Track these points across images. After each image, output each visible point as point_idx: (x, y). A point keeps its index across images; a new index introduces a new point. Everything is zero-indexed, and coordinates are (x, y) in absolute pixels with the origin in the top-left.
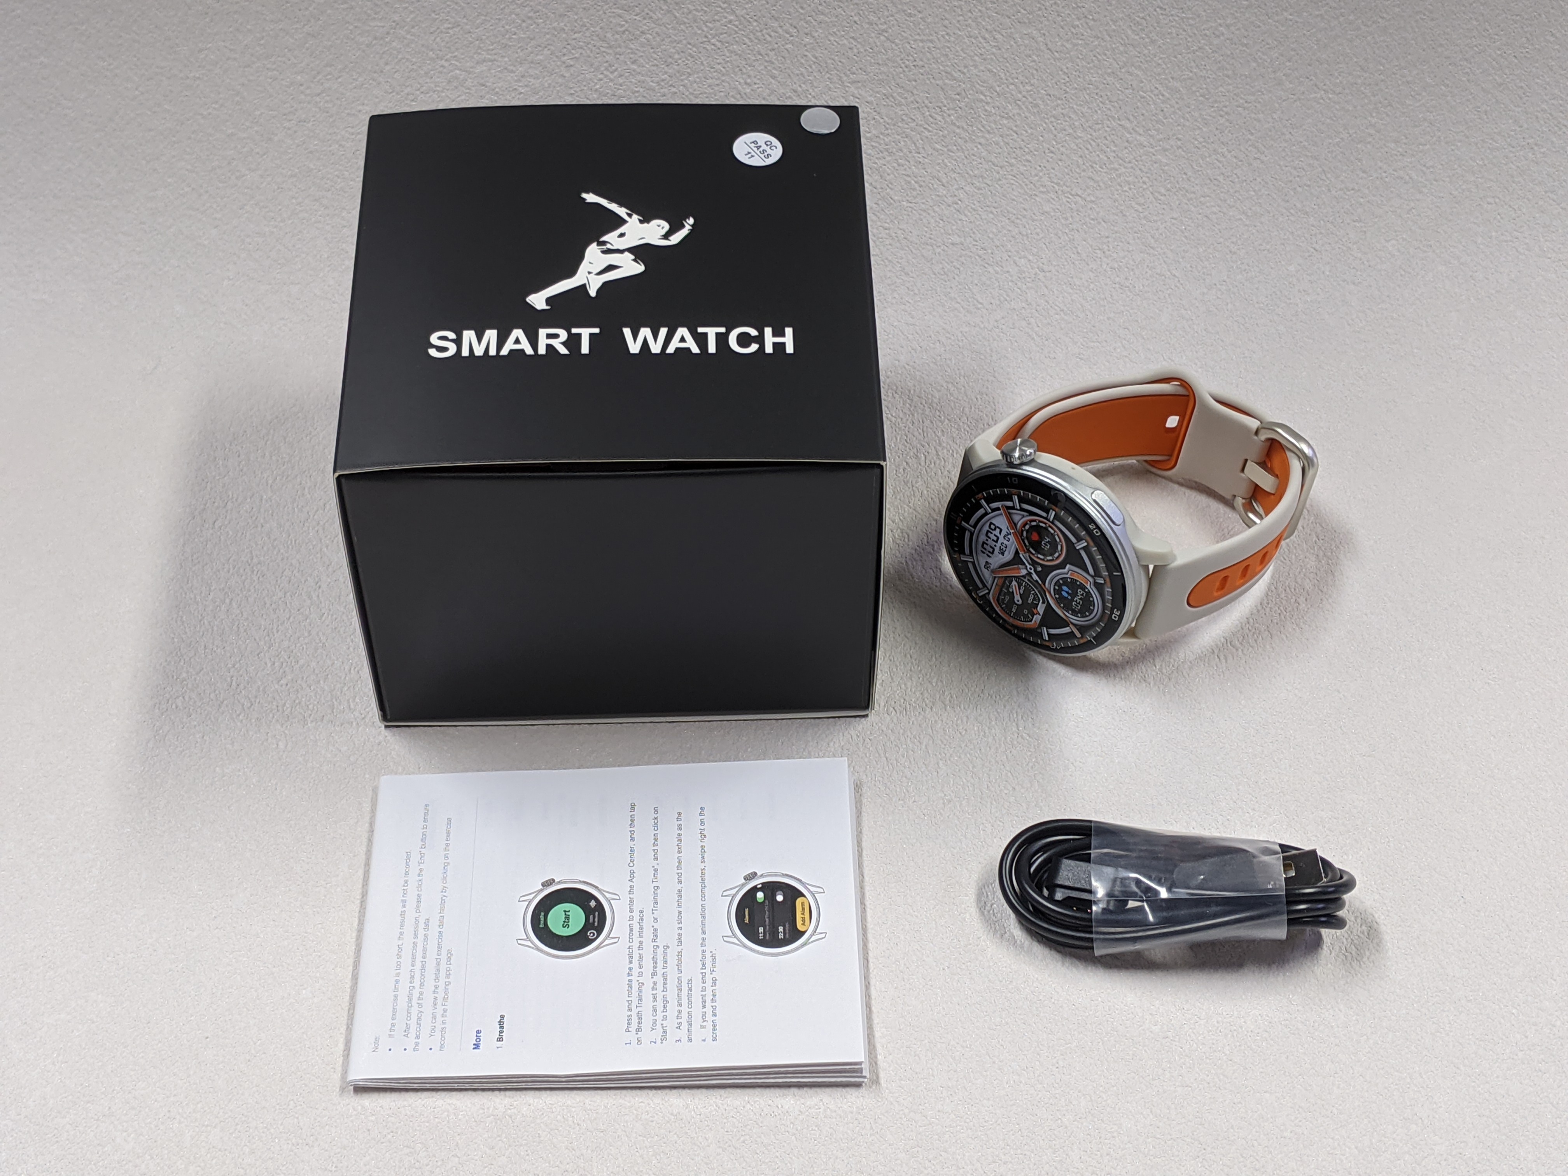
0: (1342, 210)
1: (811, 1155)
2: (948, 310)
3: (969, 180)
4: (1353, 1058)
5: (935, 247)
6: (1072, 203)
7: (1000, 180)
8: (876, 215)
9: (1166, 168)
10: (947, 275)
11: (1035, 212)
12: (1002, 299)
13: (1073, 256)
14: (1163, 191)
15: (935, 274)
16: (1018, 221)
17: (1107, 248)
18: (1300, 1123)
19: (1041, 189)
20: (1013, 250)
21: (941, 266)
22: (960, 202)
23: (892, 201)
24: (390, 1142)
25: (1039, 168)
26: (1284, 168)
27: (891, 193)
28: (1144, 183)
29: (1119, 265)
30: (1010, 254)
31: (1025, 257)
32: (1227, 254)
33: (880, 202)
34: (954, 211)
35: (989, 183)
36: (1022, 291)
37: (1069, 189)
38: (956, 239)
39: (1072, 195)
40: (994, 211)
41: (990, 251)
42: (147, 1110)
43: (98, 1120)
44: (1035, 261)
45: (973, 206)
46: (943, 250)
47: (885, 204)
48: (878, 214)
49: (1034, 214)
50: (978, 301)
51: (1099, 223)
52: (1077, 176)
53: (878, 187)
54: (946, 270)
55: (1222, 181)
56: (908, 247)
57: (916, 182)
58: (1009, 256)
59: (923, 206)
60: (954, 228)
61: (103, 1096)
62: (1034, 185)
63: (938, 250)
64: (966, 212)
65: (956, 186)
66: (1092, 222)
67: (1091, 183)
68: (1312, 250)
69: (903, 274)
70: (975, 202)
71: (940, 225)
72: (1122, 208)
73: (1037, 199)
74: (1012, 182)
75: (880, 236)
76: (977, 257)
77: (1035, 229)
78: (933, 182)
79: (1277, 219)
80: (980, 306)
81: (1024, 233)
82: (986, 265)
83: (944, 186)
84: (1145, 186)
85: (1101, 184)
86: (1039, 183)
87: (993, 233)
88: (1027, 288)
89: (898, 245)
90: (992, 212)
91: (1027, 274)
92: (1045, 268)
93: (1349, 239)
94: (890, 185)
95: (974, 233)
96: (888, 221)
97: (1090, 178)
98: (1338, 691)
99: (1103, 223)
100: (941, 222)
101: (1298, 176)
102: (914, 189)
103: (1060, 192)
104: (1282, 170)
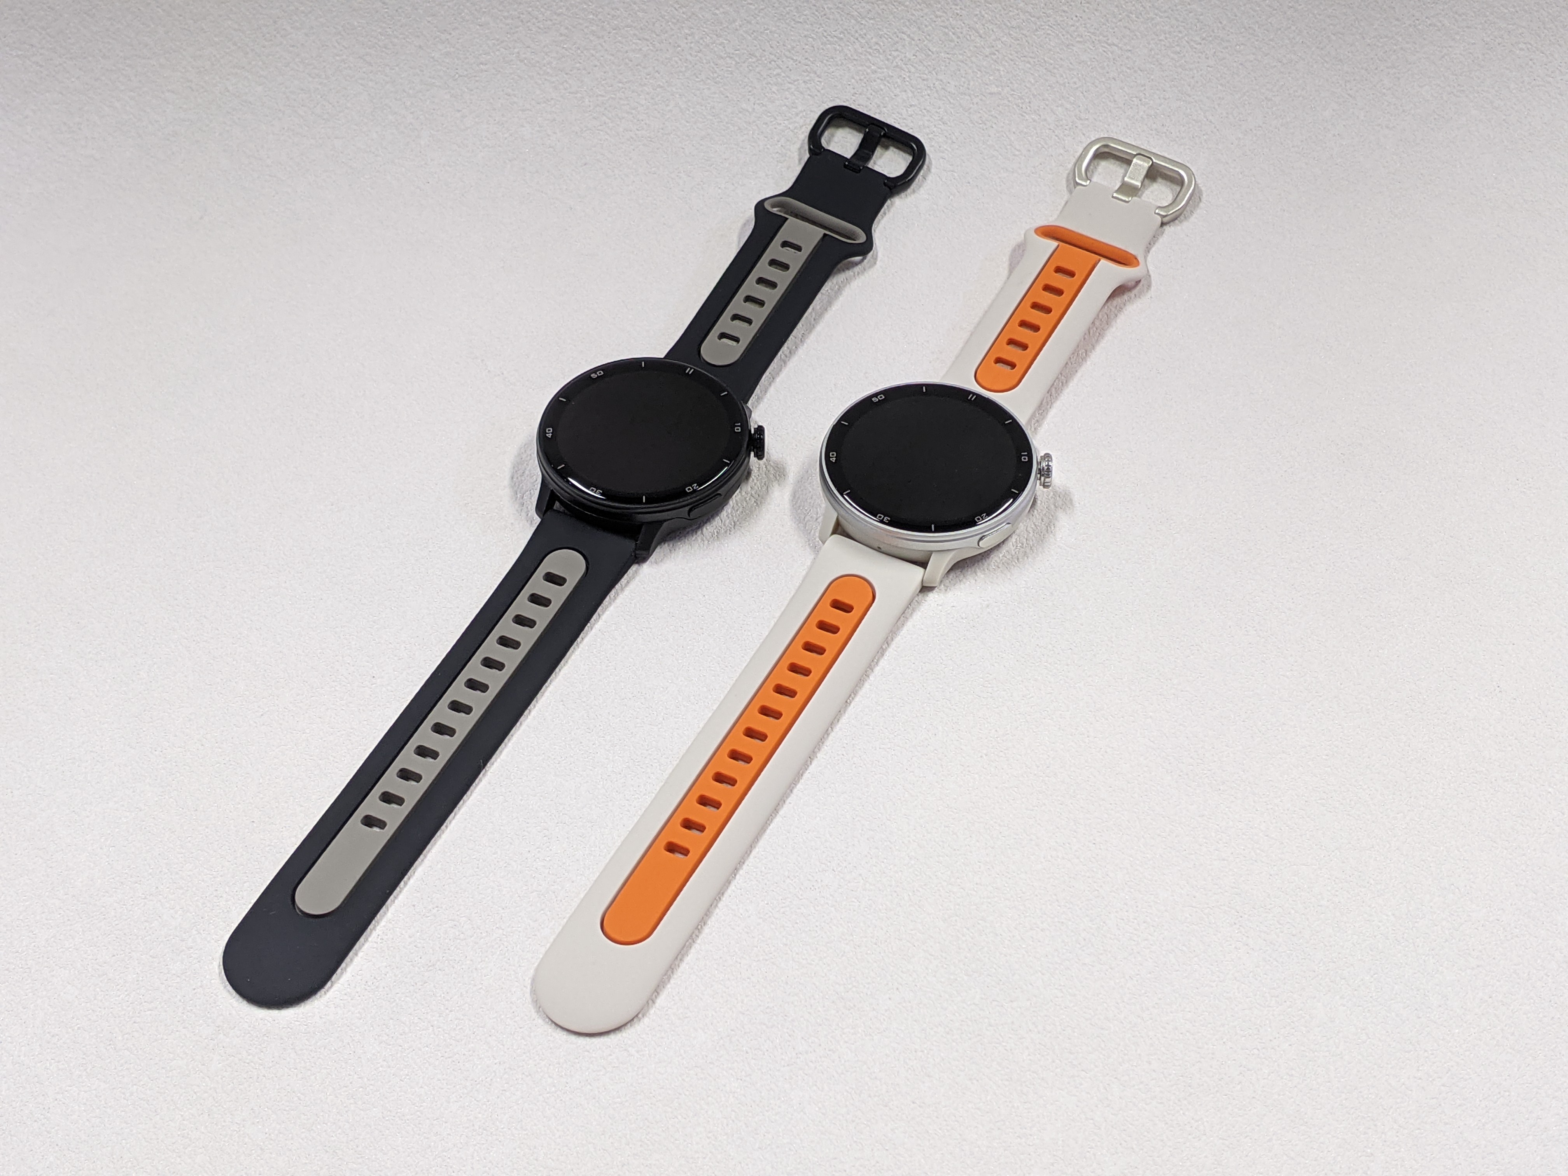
0: (1376, 57)
1: (850, 925)
2: (986, 157)
3: (1007, 31)
4: (1390, 833)
5: (973, 97)
6: (1109, 53)
7: (1037, 30)
8: (915, 67)
9: (1201, 17)
10: (985, 124)
11: (1072, 61)
12: (1040, 146)
13: (1109, 104)
14: (1197, 39)
15: (973, 123)
16: (1056, 71)
17: (1143, 96)
18: (1337, 893)
19: (1078, 39)
20: (1050, 99)
21: (979, 115)
22: (997, 53)
23: (930, 53)
24: (435, 916)
25: (1075, 18)
26: (1318, 16)
27: (930, 45)
28: (1180, 32)
29: (1156, 113)
30: (1047, 103)
31: (1062, 105)
32: (1263, 101)
33: (918, 54)
34: (992, 62)
35: (1028, 34)
36: (1059, 139)
37: (1105, 39)
38: (994, 89)
39: (1109, 45)
40: (1031, 61)
41: (1027, 100)
42: (194, 889)
43: (145, 898)
44: (1072, 109)
45: (1011, 57)
46: (981, 100)
47: (923, 55)
48: (917, 66)
49: (1071, 63)
50: (1015, 149)
51: (1135, 72)
52: (1114, 25)
53: (916, 38)
54: (984, 119)
55: (1257, 29)
56: (946, 97)
57: (954, 34)
58: (1047, 105)
59: (961, 57)
60: (991, 78)
61: (150, 877)
62: (1071, 36)
63: (975, 101)
64: (1003, 63)
65: (993, 37)
66: (1128, 71)
67: (1128, 32)
68: (1347, 96)
69: (940, 123)
70: (1013, 52)
71: (978, 76)
72: (1159, 56)
73: (1074, 48)
74: (1049, 32)
75: (919, 87)
76: (1015, 106)
77: (1072, 78)
78: (970, 33)
79: (1312, 66)
80: (1017, 153)
81: (1061, 82)
82: (1024, 114)
83: (981, 37)
84: (1180, 35)
85: (1138, 34)
86: (1076, 34)
87: (1031, 82)
88: (1065, 135)
89: (936, 95)
90: (1029, 62)
91: (1064, 121)
92: (1083, 116)
93: (1383, 85)
94: (928, 37)
95: (1011, 83)
96: (926, 72)
97: (1125, 27)
98: (1375, 501)
99: (1139, 72)
100: (979, 72)
101: (1331, 24)
102: (952, 41)
103: (1096, 42)
104: (1316, 18)
